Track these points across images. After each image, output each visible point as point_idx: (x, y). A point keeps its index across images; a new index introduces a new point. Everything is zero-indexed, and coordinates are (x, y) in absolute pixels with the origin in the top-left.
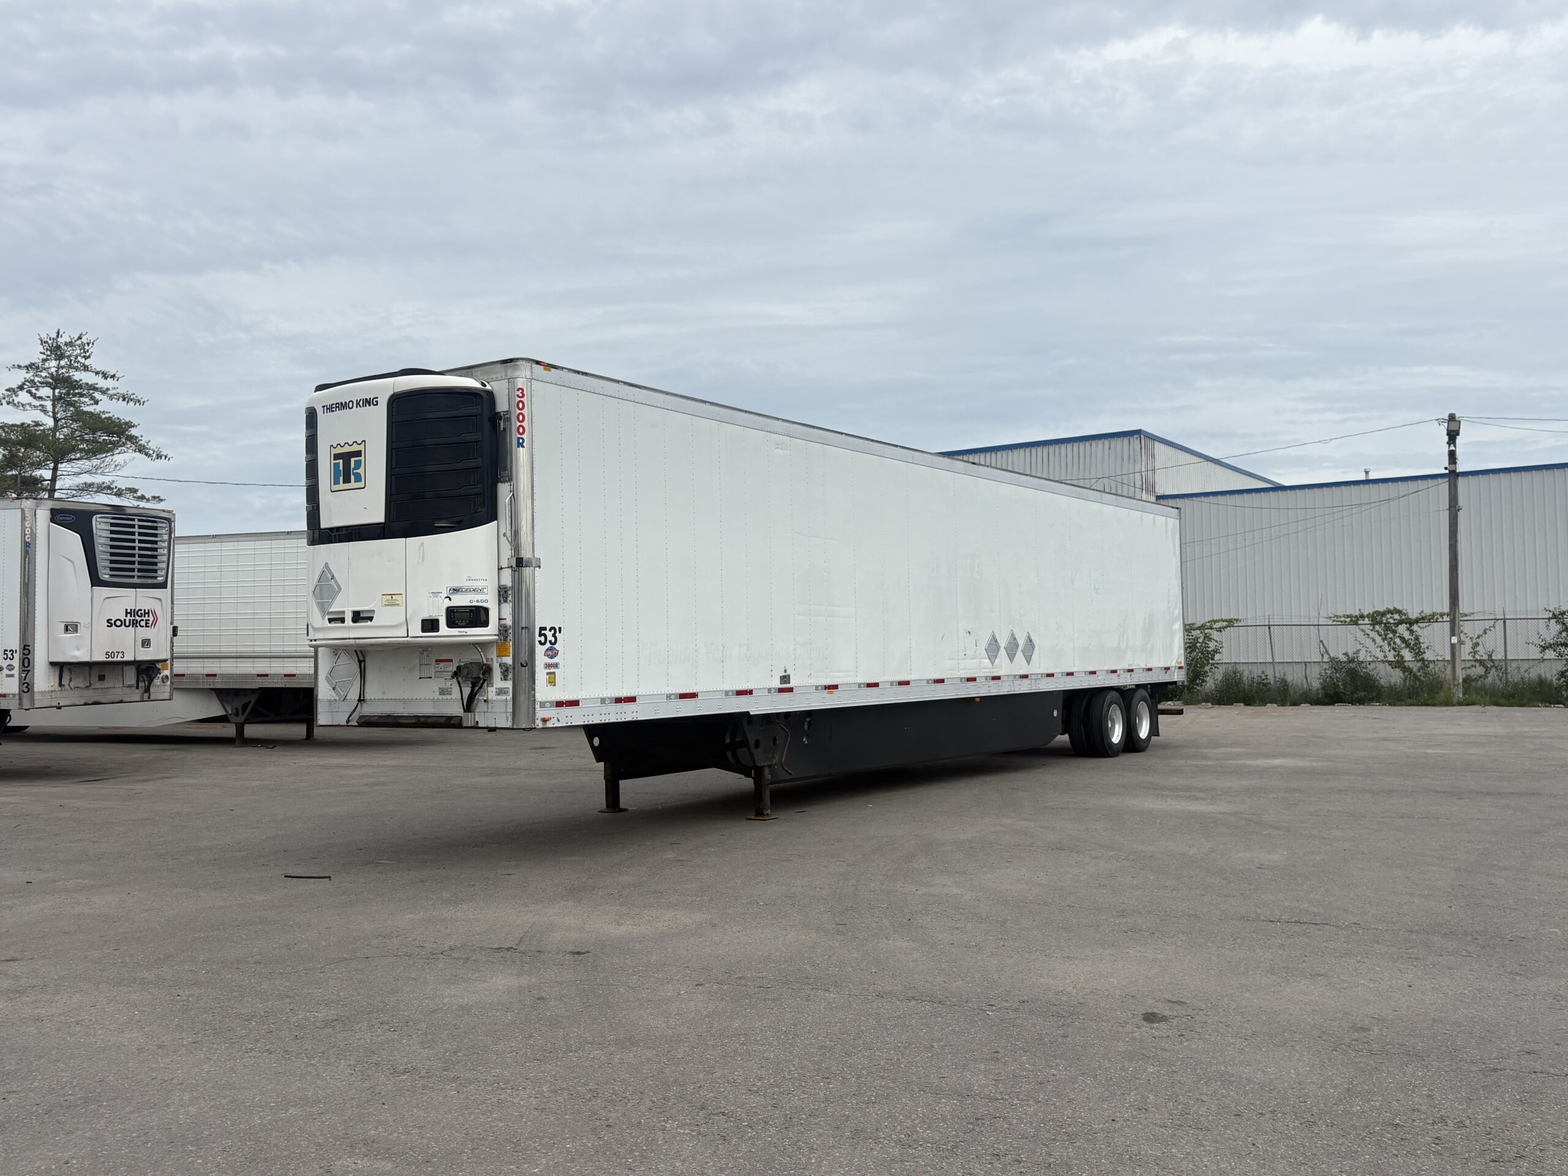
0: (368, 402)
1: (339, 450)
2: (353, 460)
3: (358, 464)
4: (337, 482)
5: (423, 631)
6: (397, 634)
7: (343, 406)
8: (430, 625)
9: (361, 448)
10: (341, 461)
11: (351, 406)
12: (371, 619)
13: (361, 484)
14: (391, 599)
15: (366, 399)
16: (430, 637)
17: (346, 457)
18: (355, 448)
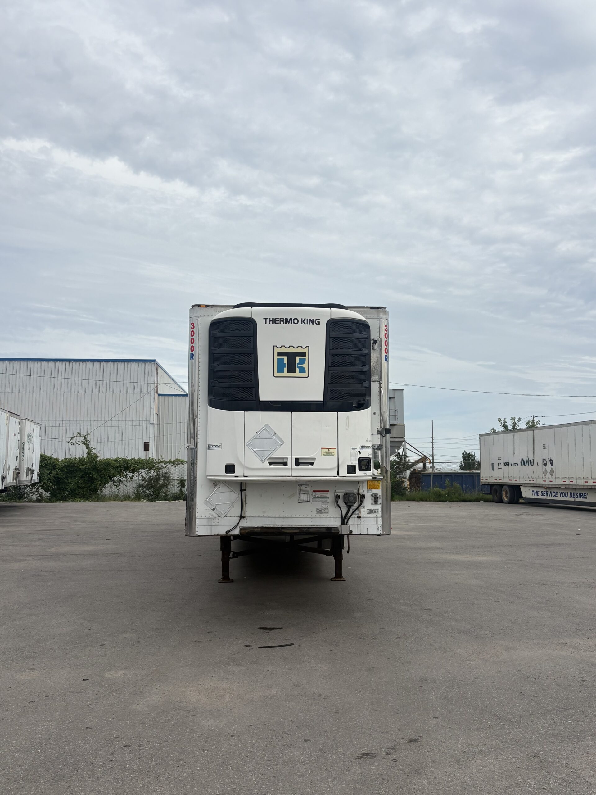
0: (311, 321)
1: (283, 350)
2: (297, 359)
3: (302, 362)
4: (280, 370)
5: (348, 473)
6: (331, 475)
7: (290, 321)
8: (351, 469)
9: (306, 351)
10: (286, 358)
11: (296, 321)
12: (312, 464)
13: (306, 375)
14: (328, 452)
15: (310, 320)
16: (352, 477)
17: (292, 356)
18: (299, 350)
